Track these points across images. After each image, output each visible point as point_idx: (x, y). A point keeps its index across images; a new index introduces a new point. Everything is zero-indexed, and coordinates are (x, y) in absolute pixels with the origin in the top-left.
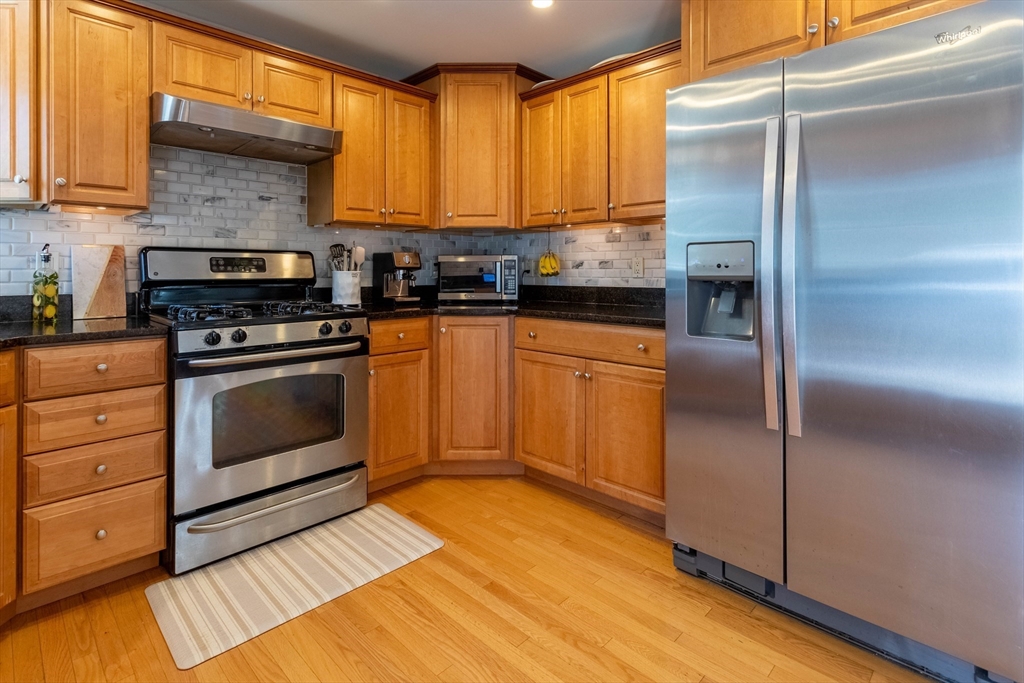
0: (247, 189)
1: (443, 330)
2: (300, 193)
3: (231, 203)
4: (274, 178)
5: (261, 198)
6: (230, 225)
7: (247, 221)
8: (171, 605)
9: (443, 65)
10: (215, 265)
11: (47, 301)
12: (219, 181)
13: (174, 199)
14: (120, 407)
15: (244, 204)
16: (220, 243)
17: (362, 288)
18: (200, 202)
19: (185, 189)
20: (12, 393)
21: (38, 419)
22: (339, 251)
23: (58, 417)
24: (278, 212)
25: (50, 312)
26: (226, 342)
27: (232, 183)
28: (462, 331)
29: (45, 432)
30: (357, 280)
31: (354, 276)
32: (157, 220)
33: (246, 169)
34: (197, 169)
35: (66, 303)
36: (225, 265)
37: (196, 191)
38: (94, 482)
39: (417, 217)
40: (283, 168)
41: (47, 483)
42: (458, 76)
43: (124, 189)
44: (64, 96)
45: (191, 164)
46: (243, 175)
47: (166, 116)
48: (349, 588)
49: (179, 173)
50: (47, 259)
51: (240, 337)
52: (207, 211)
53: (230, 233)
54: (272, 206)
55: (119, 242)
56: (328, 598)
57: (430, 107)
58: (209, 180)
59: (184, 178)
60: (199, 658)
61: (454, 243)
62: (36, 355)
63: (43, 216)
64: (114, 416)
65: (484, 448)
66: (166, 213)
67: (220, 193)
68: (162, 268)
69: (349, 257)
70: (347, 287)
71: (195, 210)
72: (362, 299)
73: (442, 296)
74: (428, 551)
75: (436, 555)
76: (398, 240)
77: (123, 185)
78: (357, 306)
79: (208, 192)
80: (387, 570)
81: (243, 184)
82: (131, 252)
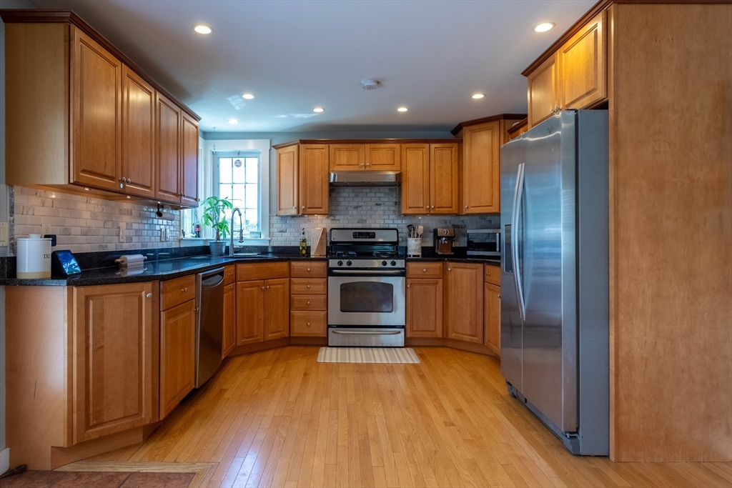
0: (371, 201)
1: (449, 269)
2: (395, 200)
3: (364, 208)
4: (382, 195)
5: (377, 204)
6: (364, 218)
7: (371, 216)
8: (324, 352)
9: (463, 123)
10: (355, 235)
11: (303, 248)
12: (359, 199)
13: (343, 208)
14: (314, 284)
15: (369, 208)
16: (359, 226)
17: (422, 247)
18: (352, 208)
19: (347, 204)
20: (288, 275)
21: (294, 284)
22: (411, 228)
23: (298, 284)
24: (384, 211)
25: (304, 252)
26: (345, 265)
27: (365, 199)
28: (459, 270)
29: (295, 288)
30: (418, 242)
31: (416, 240)
32: (337, 218)
33: (370, 192)
34: (351, 195)
35: (308, 249)
36: (359, 235)
37: (351, 204)
38: (306, 308)
39: (450, 209)
40: (386, 190)
41: (296, 304)
42: (471, 128)
43: (321, 208)
44: (305, 178)
45: (349, 193)
46: (369, 195)
47: (332, 181)
48: (373, 362)
49: (344, 197)
50: (303, 233)
51: (349, 263)
52: (355, 212)
53: (364, 221)
54: (382, 208)
55: (325, 227)
56: (365, 362)
57: (459, 148)
58: (355, 199)
59: (347, 199)
60: (322, 361)
61: (491, 221)
62: (294, 263)
63: (303, 218)
64: (312, 286)
65: (470, 335)
66: (340, 215)
67: (360, 204)
68: (337, 237)
69: (414, 230)
70: (414, 246)
71: (350, 213)
72: (422, 252)
73: (469, 253)
74: (411, 362)
75: (414, 365)
76: (450, 221)
77: (320, 206)
78: (418, 256)
79: (355, 204)
80: (390, 362)
81: (369, 199)
82: (328, 230)
